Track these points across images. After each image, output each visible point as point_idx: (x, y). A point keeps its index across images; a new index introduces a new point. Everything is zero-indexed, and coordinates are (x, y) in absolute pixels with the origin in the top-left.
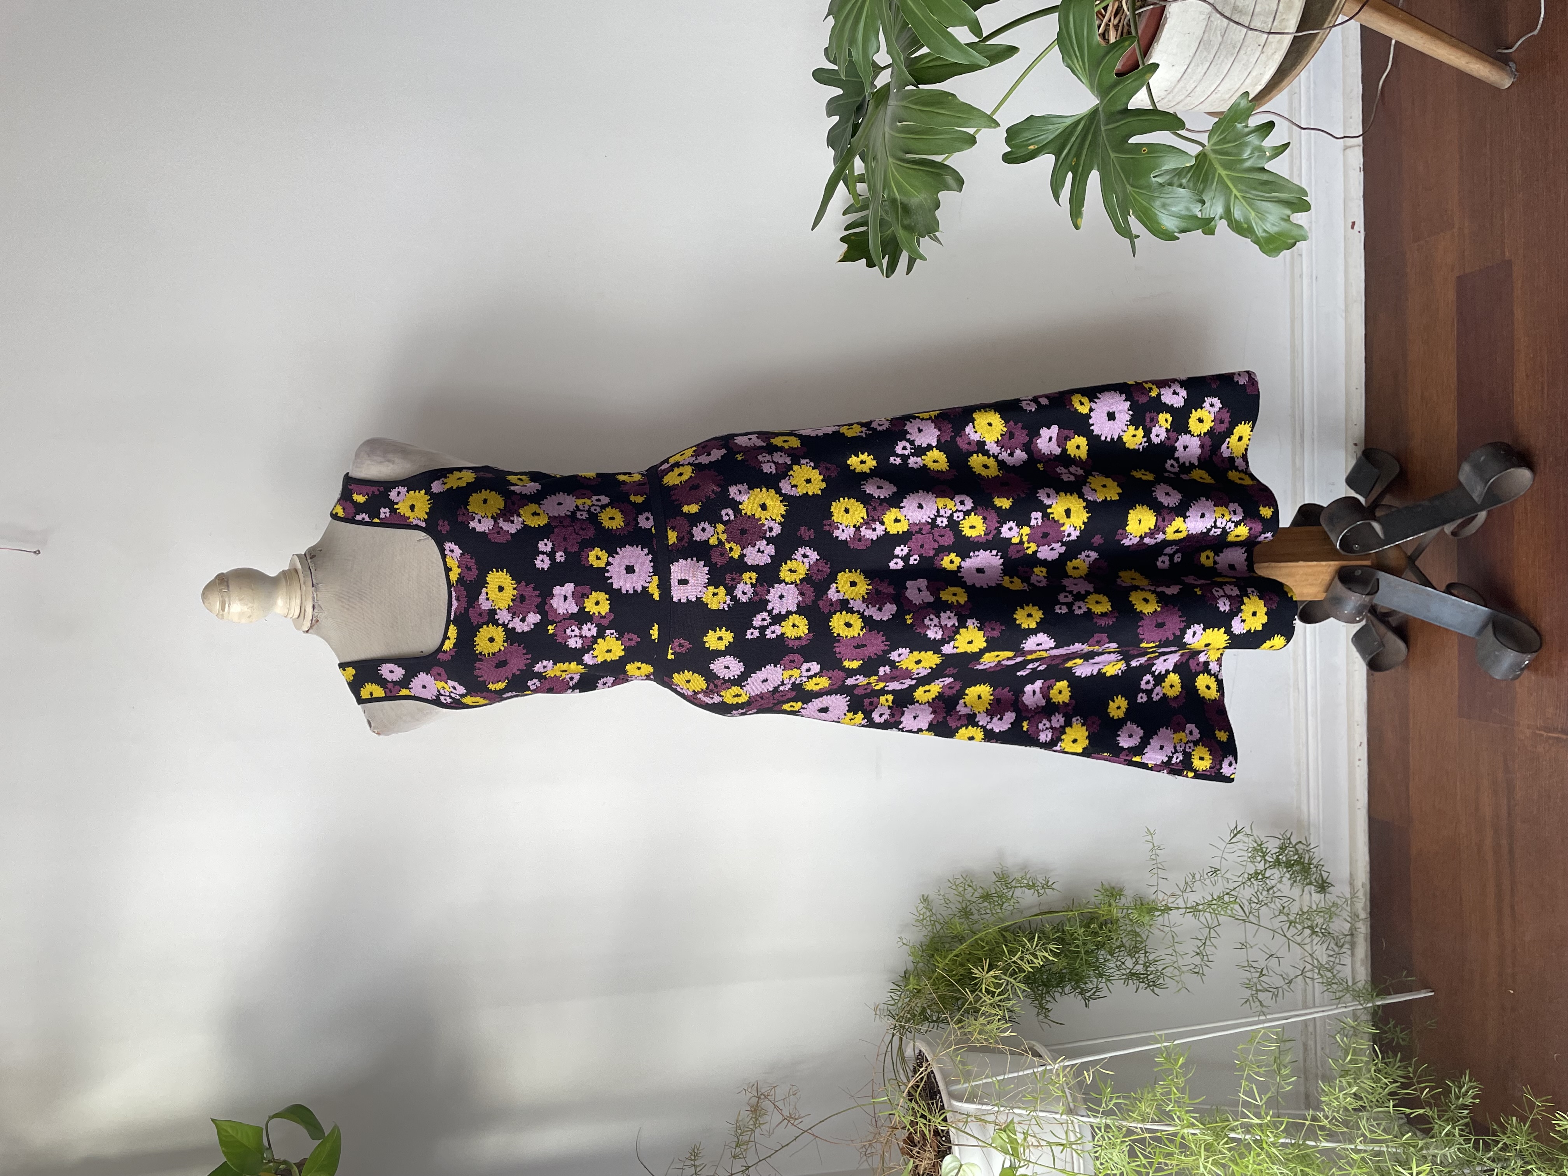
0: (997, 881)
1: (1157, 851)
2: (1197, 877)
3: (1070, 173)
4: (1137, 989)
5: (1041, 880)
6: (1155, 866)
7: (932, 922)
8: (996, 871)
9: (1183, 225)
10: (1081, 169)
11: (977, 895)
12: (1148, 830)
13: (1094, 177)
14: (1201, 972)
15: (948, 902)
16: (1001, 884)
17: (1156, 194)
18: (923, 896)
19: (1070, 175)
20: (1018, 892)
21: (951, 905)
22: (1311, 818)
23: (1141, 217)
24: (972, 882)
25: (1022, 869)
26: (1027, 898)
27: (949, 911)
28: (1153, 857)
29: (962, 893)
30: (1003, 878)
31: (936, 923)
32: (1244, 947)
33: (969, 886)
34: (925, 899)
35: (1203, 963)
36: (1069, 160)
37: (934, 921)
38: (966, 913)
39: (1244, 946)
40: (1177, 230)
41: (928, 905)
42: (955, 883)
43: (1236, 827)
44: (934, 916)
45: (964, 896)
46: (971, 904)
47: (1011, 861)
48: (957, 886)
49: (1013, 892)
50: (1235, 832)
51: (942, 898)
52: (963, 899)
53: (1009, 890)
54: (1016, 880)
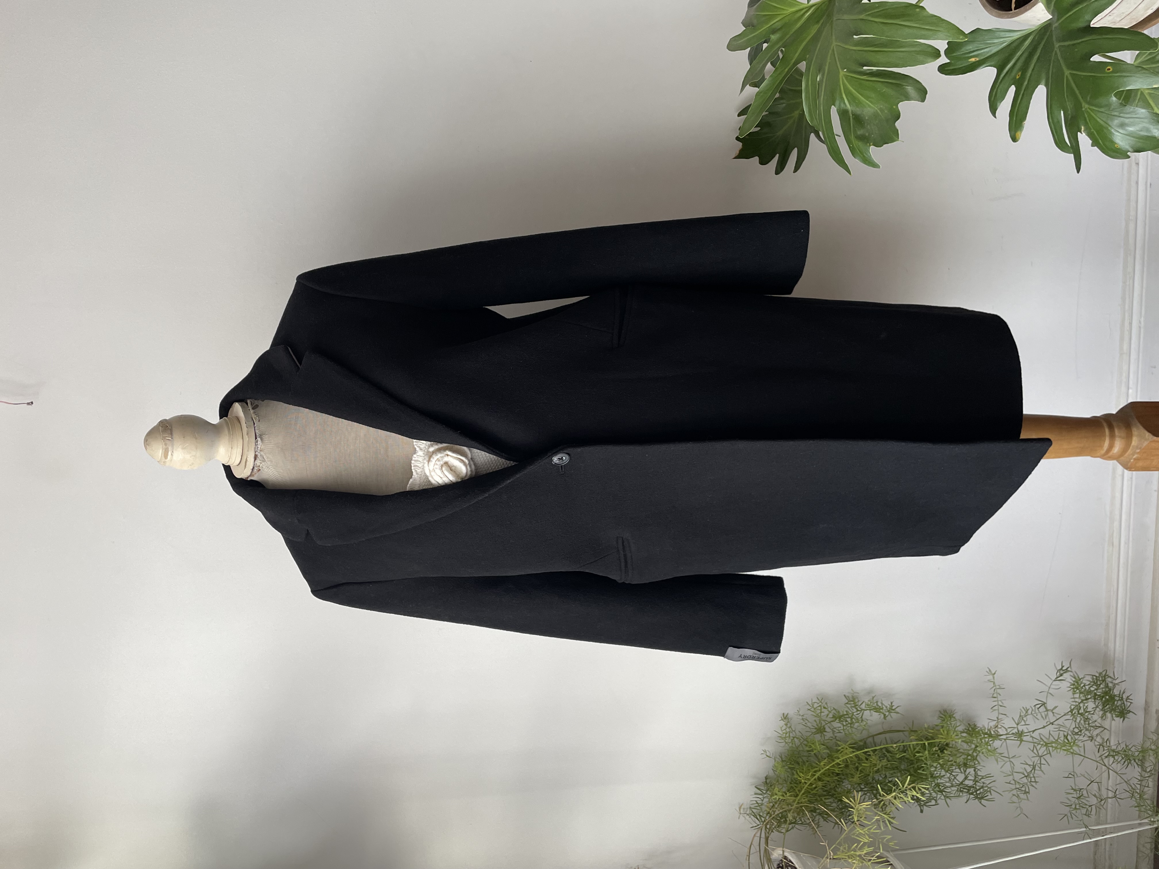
0: (847, 703)
1: (999, 691)
2: (1029, 712)
3: (1013, 86)
4: (968, 801)
5: (887, 703)
6: (996, 703)
7: (792, 738)
8: (847, 695)
9: (1140, 145)
10: (1026, 83)
11: (831, 715)
12: (990, 670)
13: (1040, 93)
14: (1027, 790)
15: (807, 721)
16: (851, 707)
17: (1115, 113)
18: (783, 714)
19: (1013, 89)
20: (867, 713)
21: (809, 724)
22: (1116, 655)
23: (1094, 134)
24: (826, 703)
25: (870, 694)
26: (873, 718)
27: (808, 729)
28: (995, 695)
29: (819, 714)
30: (852, 700)
31: (795, 739)
32: (1070, 776)
33: (824, 708)
34: (785, 717)
35: (1029, 784)
36: (1013, 74)
37: (794, 737)
38: (821, 730)
39: (1072, 775)
40: (1130, 150)
41: (788, 722)
42: (813, 706)
43: (1063, 667)
44: (794, 733)
45: (820, 717)
46: (826, 724)
47: (860, 686)
48: (815, 709)
49: (863, 714)
50: (1062, 671)
51: (801, 717)
52: (818, 718)
53: (859, 712)
54: (864, 704)
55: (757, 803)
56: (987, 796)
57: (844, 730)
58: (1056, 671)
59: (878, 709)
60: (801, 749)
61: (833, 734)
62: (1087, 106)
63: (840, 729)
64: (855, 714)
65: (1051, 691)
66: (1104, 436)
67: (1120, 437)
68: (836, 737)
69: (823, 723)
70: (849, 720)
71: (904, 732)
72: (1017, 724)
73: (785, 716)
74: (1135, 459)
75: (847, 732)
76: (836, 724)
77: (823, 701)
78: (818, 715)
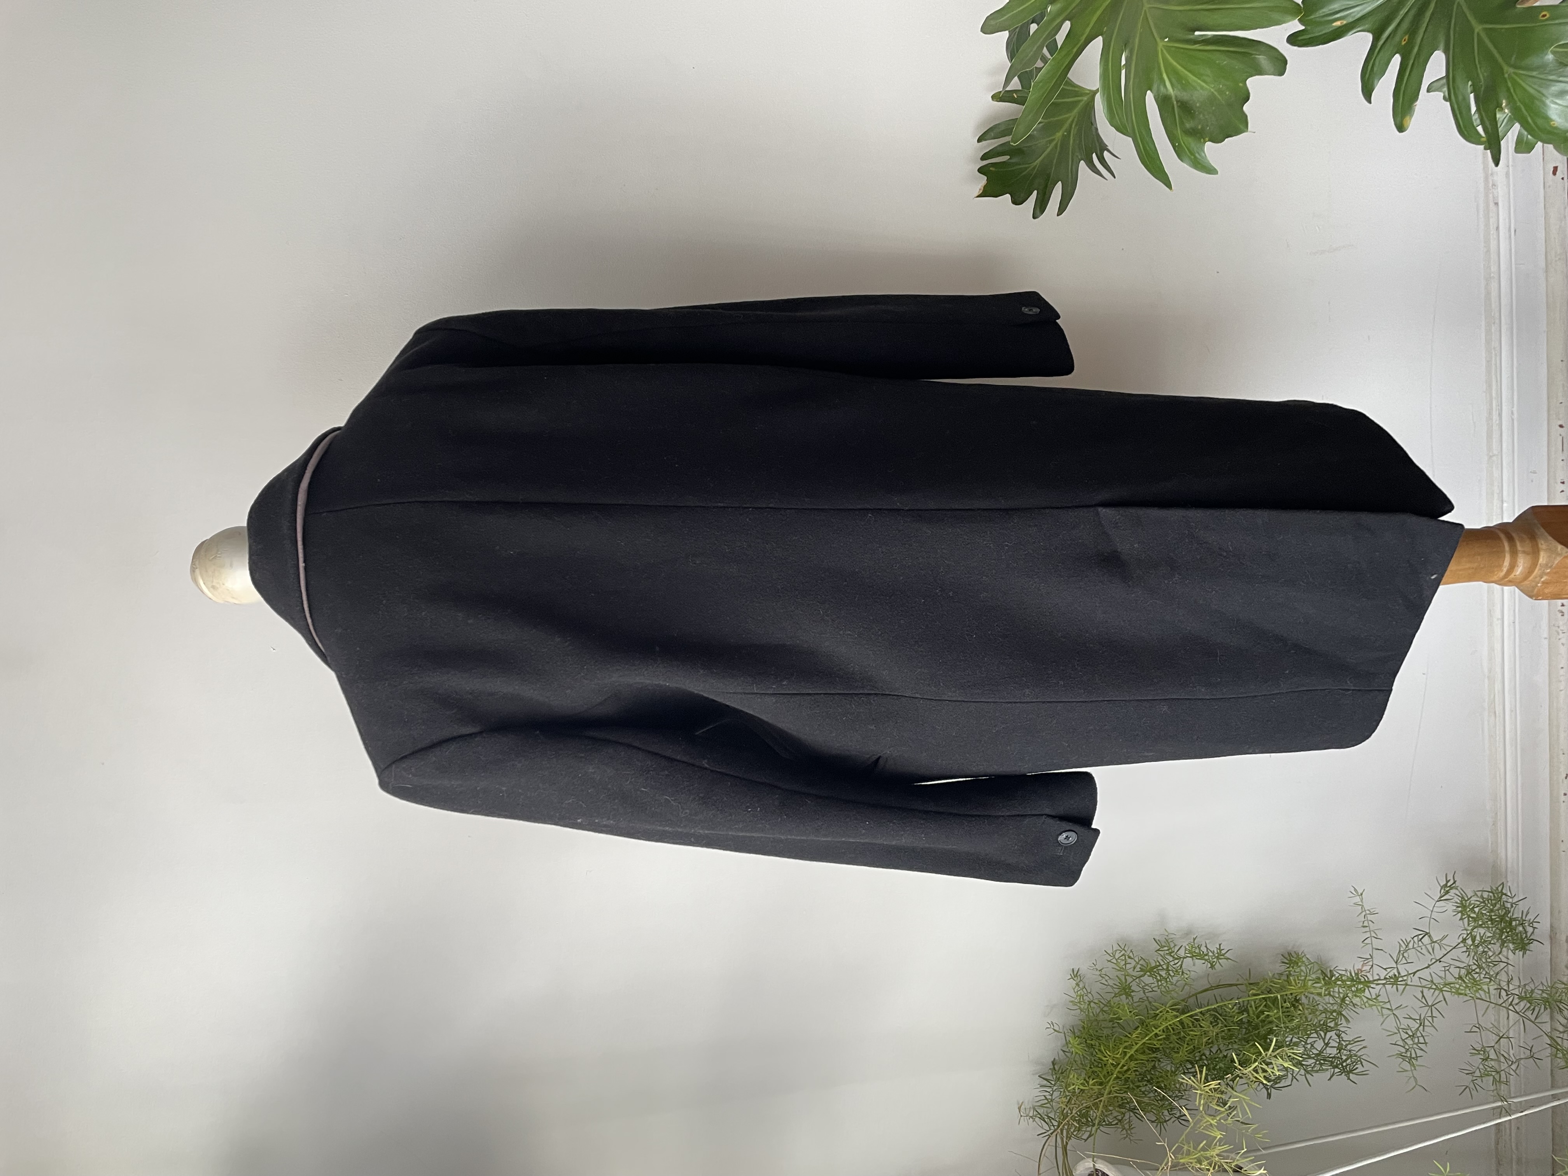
0: (1159, 950)
1: (1370, 917)
2: (1410, 945)
3: (1397, 55)
5: (1214, 948)
6: (1368, 935)
7: (1088, 1003)
8: (1157, 938)
10: (1416, 49)
11: (1139, 968)
12: (1355, 890)
13: (1437, 63)
14: (1414, 1056)
15: (1107, 978)
16: (1165, 954)
17: (1551, 77)
18: (1073, 970)
19: (1397, 59)
21: (1111, 982)
24: (1131, 951)
25: (1187, 934)
26: (1195, 968)
27: (1110, 989)
28: (1366, 924)
29: (1124, 967)
30: (1166, 945)
31: (1092, 1004)
32: (1475, 1029)
33: (1129, 957)
34: (1075, 975)
35: (1415, 1046)
36: (1396, 39)
37: (1090, 1002)
38: (1126, 990)
41: (1081, 980)
42: (1114, 956)
43: (1448, 881)
44: (1090, 995)
45: (1125, 970)
46: (1134, 980)
47: (1173, 926)
48: (1116, 960)
49: (1182, 962)
50: (1447, 888)
51: (1098, 973)
52: (1123, 973)
53: (1176, 961)
54: (1183, 949)
55: (1046, 1099)
56: (1357, 1068)
57: (1158, 986)
58: (1440, 888)
59: (1201, 956)
60: (1101, 1017)
61: (1144, 992)
62: (1511, 70)
63: (1153, 985)
64: (1172, 963)
65: (1434, 915)
66: (1503, 551)
67: (1524, 552)
68: (1147, 998)
69: (1129, 979)
70: (1163, 973)
71: (1238, 986)
72: (1396, 963)
73: (1075, 973)
74: (1543, 583)
75: (1163, 989)
76: (1147, 979)
77: (1126, 949)
78: (1123, 969)
